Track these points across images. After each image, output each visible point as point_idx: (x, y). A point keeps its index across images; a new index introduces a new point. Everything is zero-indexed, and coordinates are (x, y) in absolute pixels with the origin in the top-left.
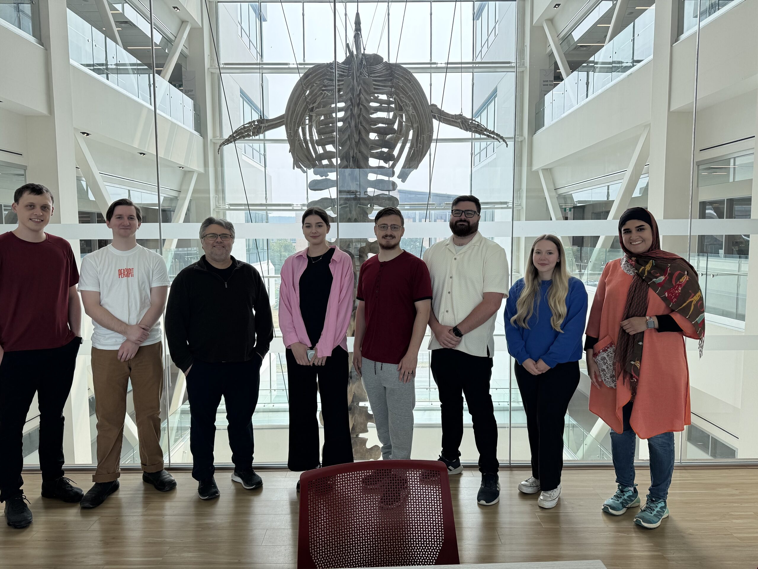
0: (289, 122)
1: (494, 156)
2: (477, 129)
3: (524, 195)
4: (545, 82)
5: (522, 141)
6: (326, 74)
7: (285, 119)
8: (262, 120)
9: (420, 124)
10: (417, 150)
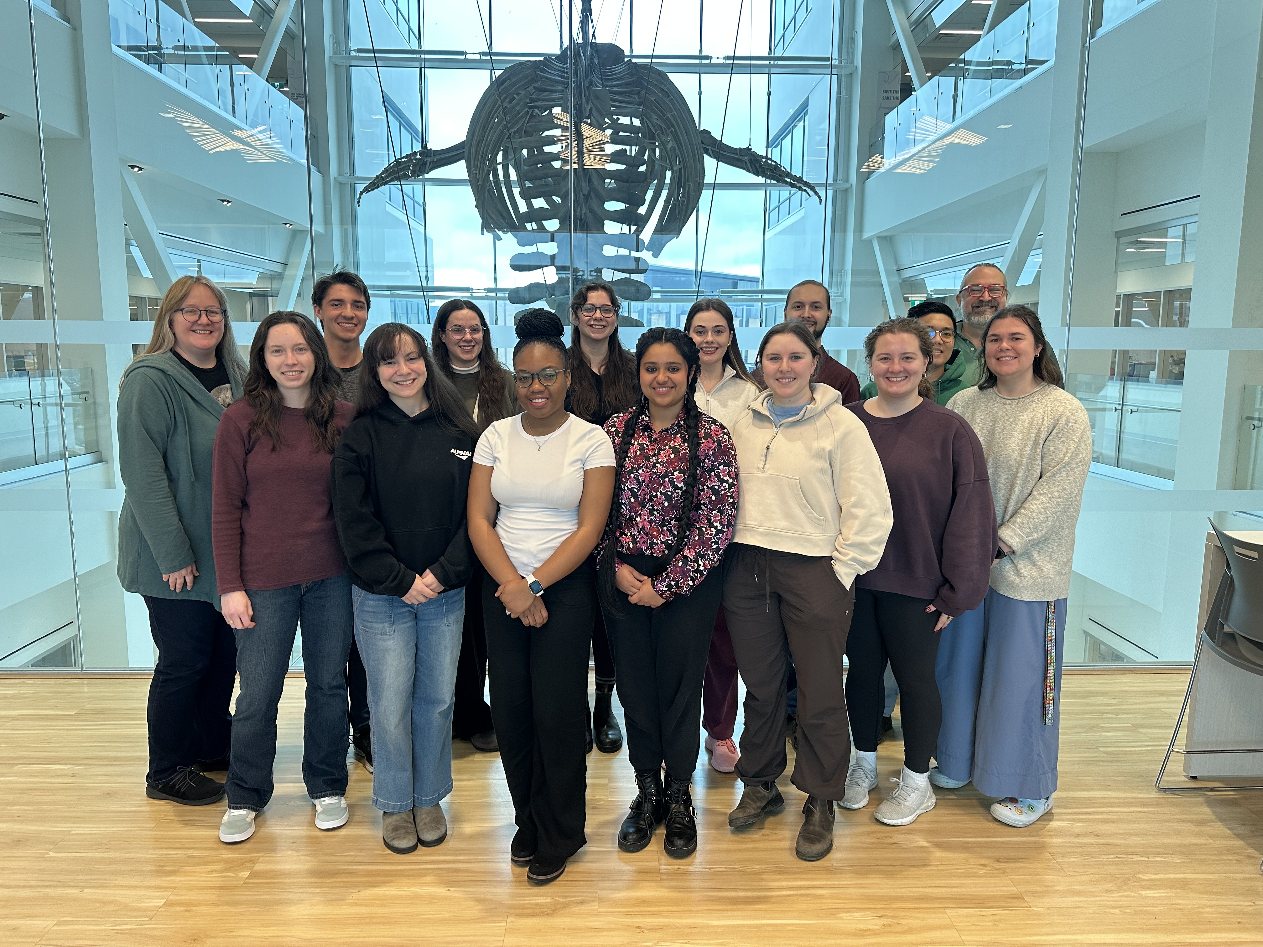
0: (473, 156)
1: (802, 213)
2: (773, 172)
3: (849, 279)
4: (886, 92)
5: (846, 190)
6: (534, 80)
7: (466, 150)
8: (426, 151)
9: (684, 165)
10: (679, 205)
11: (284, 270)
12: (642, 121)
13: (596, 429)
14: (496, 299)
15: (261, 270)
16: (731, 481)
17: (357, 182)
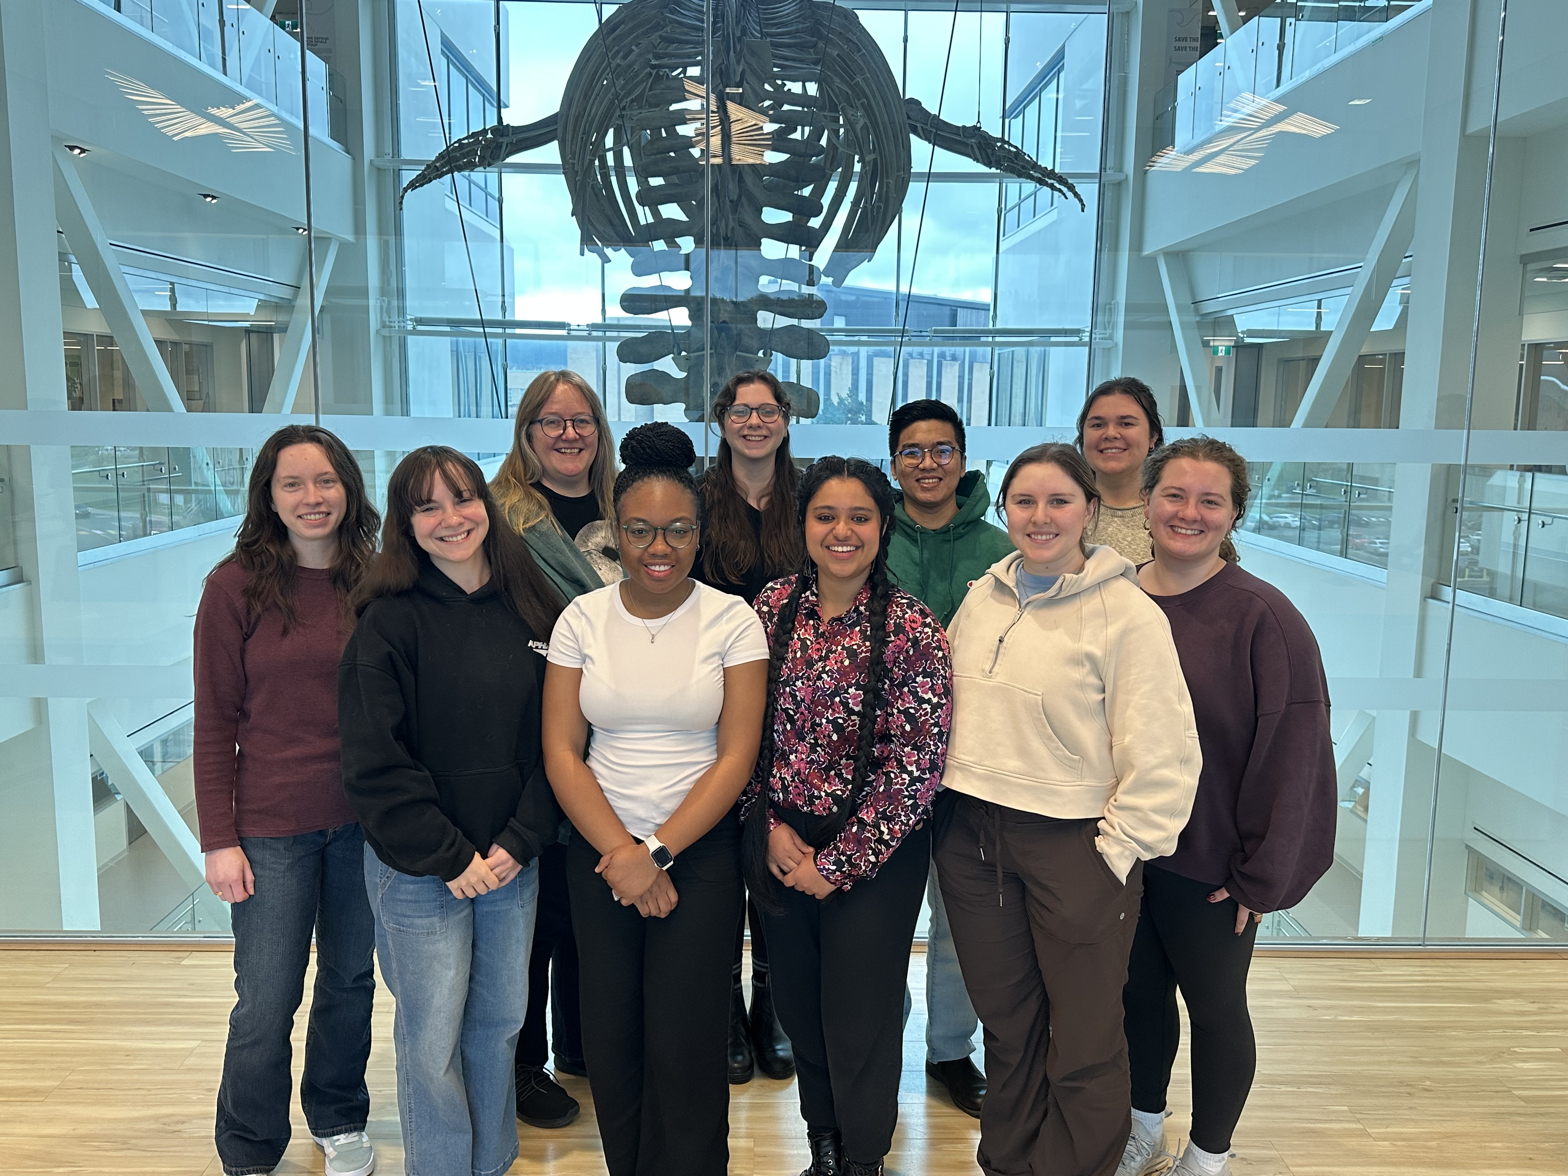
0: (569, 137)
1: (1053, 216)
2: (1013, 162)
3: (1121, 319)
4: (1179, 40)
5: (1119, 184)
6: (659, 27)
7: (560, 127)
8: (501, 129)
9: (880, 153)
10: (872, 212)
11: (296, 296)
12: (820, 88)
13: (739, 603)
14: (605, 339)
15: (262, 297)
16: (935, 700)
17: (404, 167)
